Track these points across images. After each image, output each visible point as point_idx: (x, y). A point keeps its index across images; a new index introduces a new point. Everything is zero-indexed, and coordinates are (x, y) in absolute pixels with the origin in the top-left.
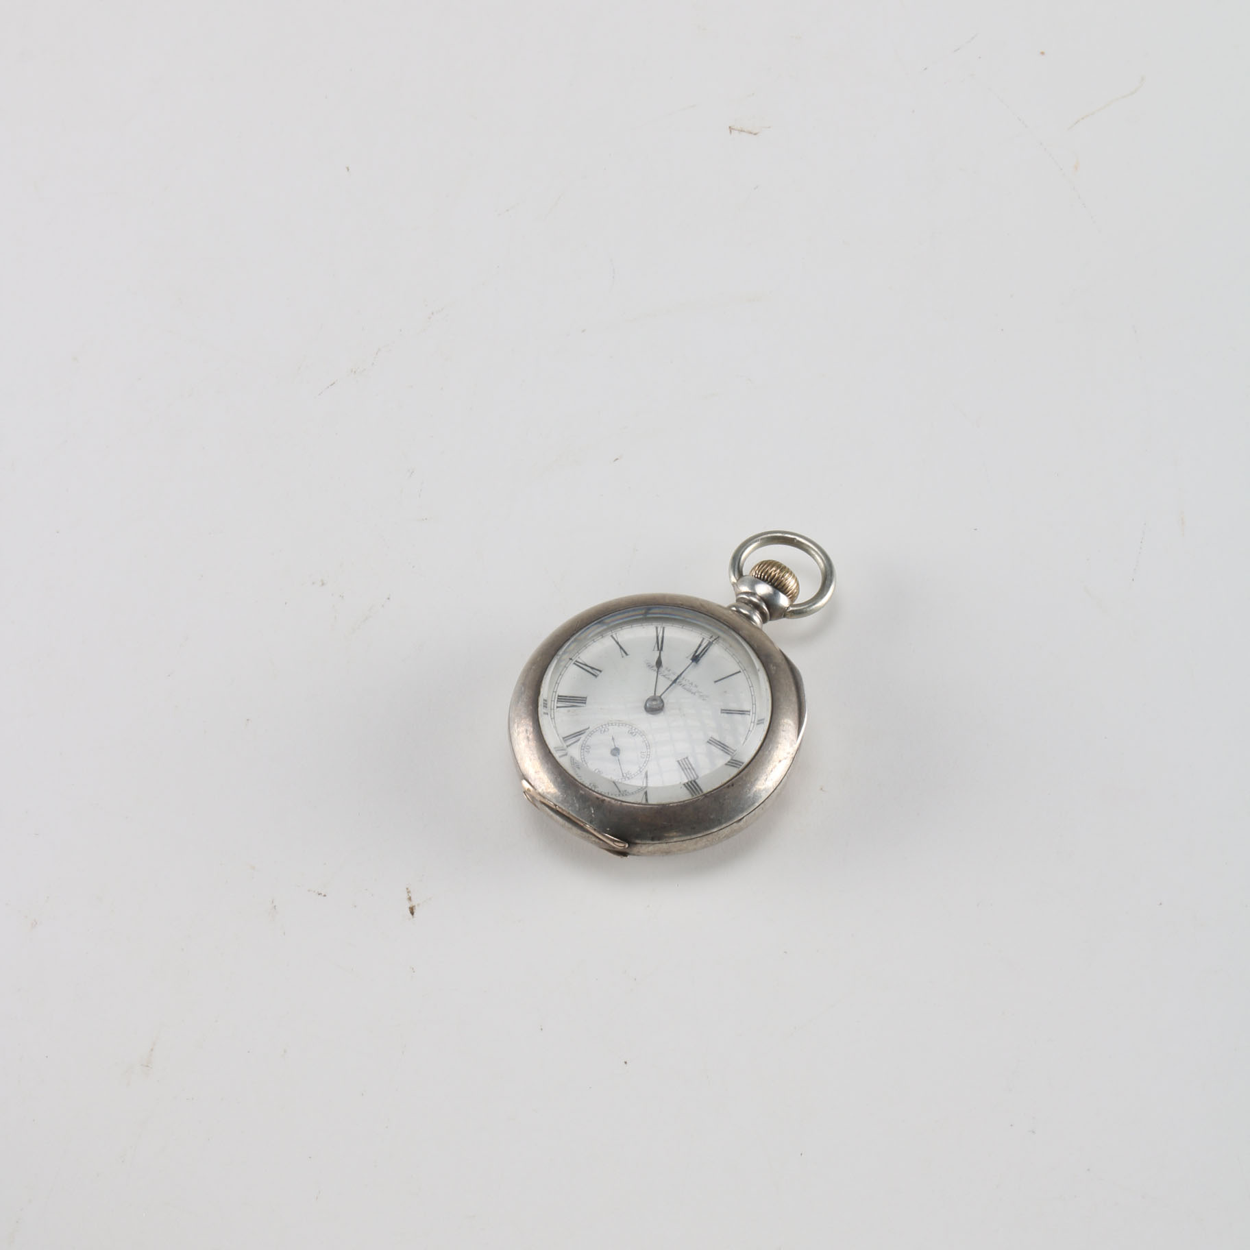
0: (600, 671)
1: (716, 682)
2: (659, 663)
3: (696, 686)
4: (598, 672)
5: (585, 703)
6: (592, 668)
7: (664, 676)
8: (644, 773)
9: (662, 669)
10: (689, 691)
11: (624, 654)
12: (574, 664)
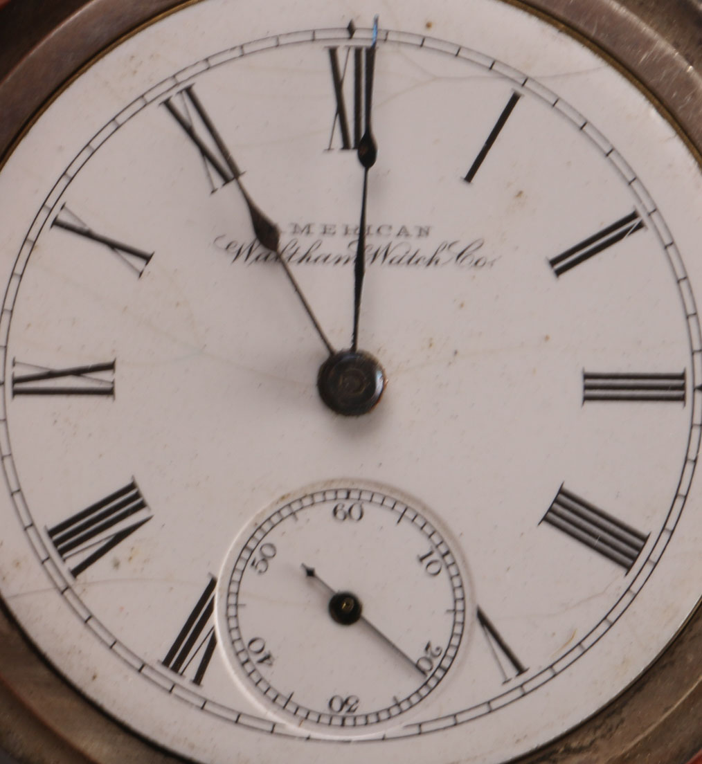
0: (110, 367)
1: (469, 177)
2: (265, 232)
3: (424, 232)
4: (106, 376)
5: (142, 506)
6: (78, 372)
7: (306, 258)
8: (471, 617)
9: (284, 241)
10: (412, 260)
11: (139, 263)
12: (16, 393)
